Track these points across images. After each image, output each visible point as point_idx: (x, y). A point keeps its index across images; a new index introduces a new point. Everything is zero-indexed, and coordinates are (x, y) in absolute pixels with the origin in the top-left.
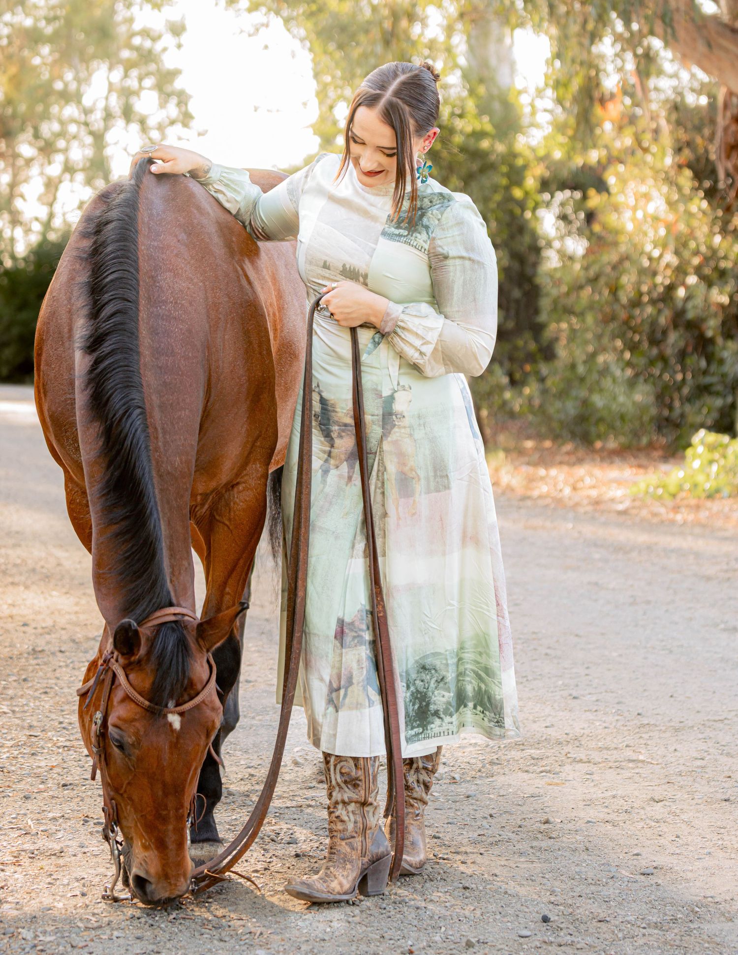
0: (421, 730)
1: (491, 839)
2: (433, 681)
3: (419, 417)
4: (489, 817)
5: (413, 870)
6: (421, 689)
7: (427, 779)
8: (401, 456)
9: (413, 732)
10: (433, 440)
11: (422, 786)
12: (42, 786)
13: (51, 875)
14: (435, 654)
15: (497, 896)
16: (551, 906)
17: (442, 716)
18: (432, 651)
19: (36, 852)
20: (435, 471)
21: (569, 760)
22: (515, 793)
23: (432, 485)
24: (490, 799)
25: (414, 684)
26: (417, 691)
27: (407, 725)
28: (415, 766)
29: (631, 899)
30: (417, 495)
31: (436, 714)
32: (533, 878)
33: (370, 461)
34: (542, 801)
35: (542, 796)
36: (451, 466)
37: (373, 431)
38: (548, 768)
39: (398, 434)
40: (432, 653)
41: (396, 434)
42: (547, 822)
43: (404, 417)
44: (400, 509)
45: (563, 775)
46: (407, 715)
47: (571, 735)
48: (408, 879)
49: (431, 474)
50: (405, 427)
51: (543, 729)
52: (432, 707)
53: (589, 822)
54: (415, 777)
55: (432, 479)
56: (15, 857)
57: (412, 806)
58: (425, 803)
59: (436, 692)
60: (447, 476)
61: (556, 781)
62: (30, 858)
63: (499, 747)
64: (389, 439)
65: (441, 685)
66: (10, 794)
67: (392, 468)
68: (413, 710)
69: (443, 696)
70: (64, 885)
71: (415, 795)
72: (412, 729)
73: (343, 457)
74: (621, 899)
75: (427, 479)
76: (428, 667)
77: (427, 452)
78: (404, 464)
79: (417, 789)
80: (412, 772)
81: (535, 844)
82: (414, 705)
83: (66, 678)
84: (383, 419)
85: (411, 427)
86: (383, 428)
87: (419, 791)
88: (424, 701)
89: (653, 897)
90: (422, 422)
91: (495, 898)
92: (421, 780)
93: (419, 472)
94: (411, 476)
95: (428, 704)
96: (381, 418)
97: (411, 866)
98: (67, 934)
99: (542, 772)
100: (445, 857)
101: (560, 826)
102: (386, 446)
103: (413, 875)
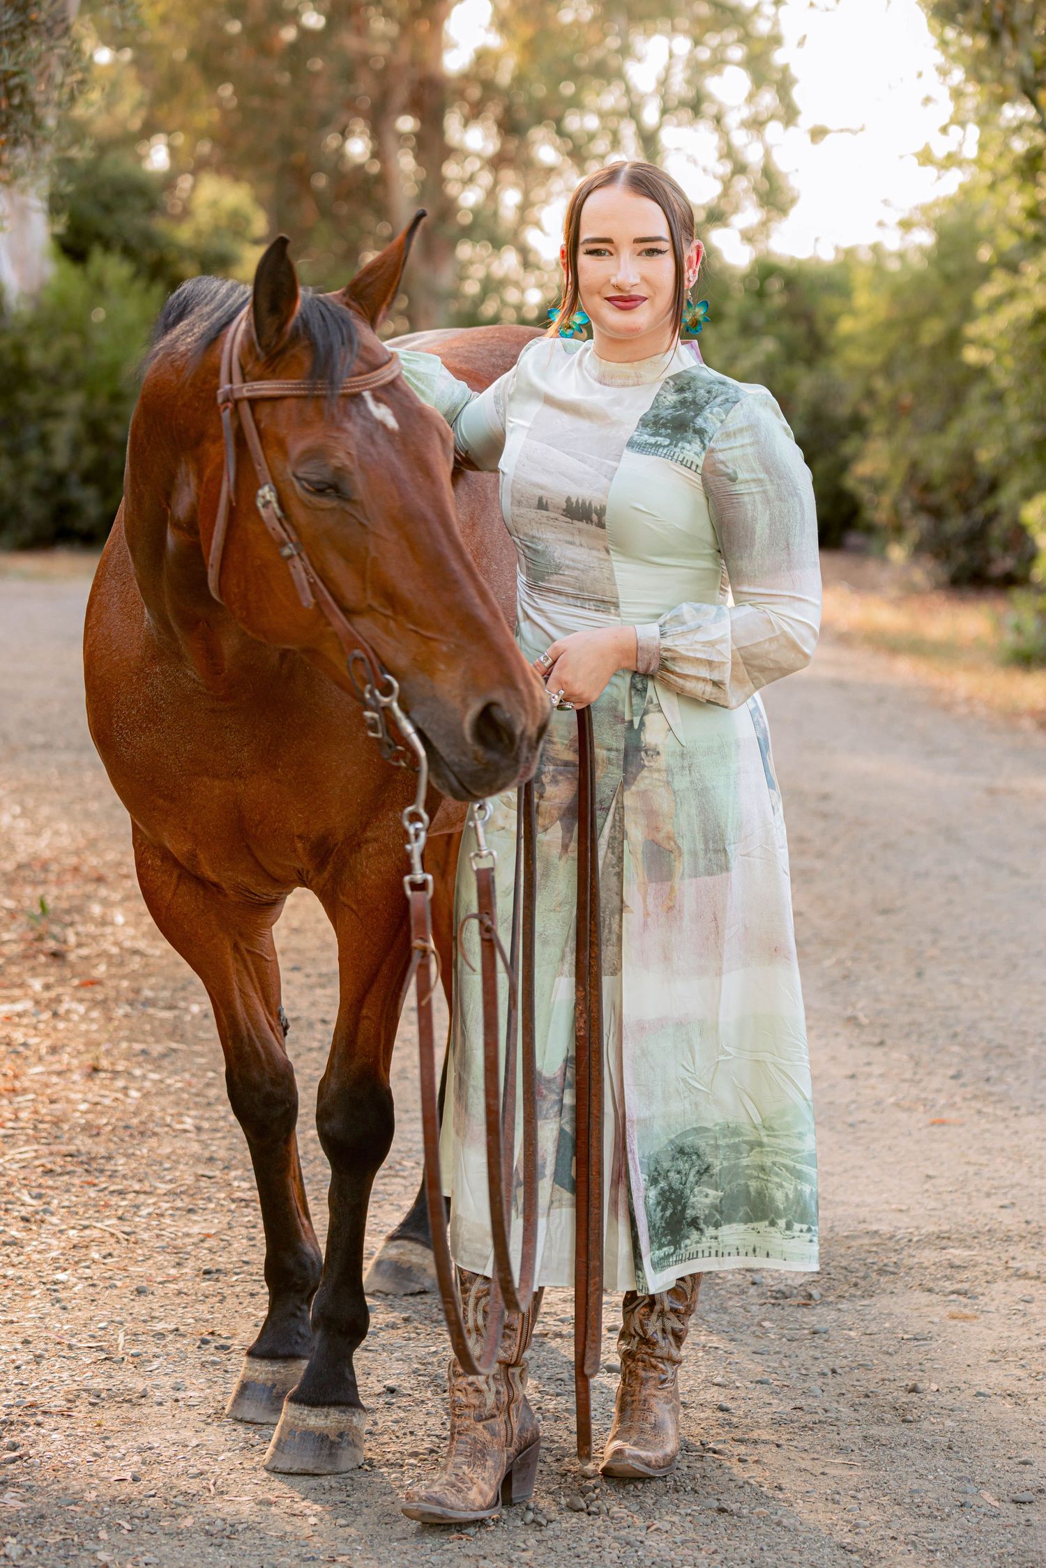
0: (672, 1249)
1: (808, 1418)
2: (693, 1172)
3: (682, 755)
4: (830, 1373)
5: (651, 1472)
6: (677, 1186)
7: (678, 1326)
8: (651, 815)
9: (660, 1253)
10: (702, 793)
11: (671, 1338)
12: (173, 1272)
13: (107, 1438)
14: (699, 1131)
15: (764, 1529)
16: (839, 1553)
17: (702, 1226)
18: (695, 1126)
19: (103, 1395)
20: (706, 842)
21: (1008, 1273)
22: (891, 1331)
23: (702, 863)
24: (850, 1339)
25: (666, 1177)
26: (671, 1189)
27: (652, 1242)
28: (658, 1308)
29: (972, 1548)
30: (677, 879)
31: (694, 1223)
32: (837, 1497)
33: (599, 821)
34: (927, 1348)
35: (931, 1338)
36: (730, 834)
37: (606, 777)
38: (966, 1286)
39: (647, 781)
40: (695, 1129)
41: (645, 781)
42: (914, 1390)
43: (658, 753)
44: (650, 900)
45: (983, 1300)
46: (652, 1226)
47: (1034, 1224)
48: (640, 1486)
49: (700, 846)
50: (659, 770)
51: (995, 1211)
52: (690, 1213)
53: (979, 1394)
54: (659, 1325)
55: (701, 854)
56: (69, 1401)
57: (655, 1367)
58: (677, 1362)
59: (696, 1190)
60: (725, 850)
61: (967, 1311)
62: (92, 1404)
63: (910, 1241)
64: (633, 788)
65: (705, 1178)
66: (119, 1284)
67: (636, 833)
68: (662, 1217)
69: (707, 1196)
70: (115, 1459)
71: (658, 1352)
72: (660, 1248)
73: (555, 813)
74: (956, 1547)
75: (694, 854)
76: (687, 1150)
77: (694, 811)
78: (657, 829)
79: (662, 1343)
80: (654, 1317)
81: (874, 1431)
82: (664, 1210)
83: (308, 1071)
84: (626, 756)
85: (669, 770)
86: (625, 771)
87: (665, 1346)
88: (680, 1203)
89: (1010, 1548)
90: (686, 764)
91: (760, 1531)
92: (669, 1329)
93: (680, 842)
94: (668, 847)
95: (684, 1208)
96: (622, 756)
97: (648, 1465)
98: (76, 1552)
99: (953, 1293)
100: (720, 1447)
101: (933, 1398)
102: (629, 800)
103: (652, 1478)
